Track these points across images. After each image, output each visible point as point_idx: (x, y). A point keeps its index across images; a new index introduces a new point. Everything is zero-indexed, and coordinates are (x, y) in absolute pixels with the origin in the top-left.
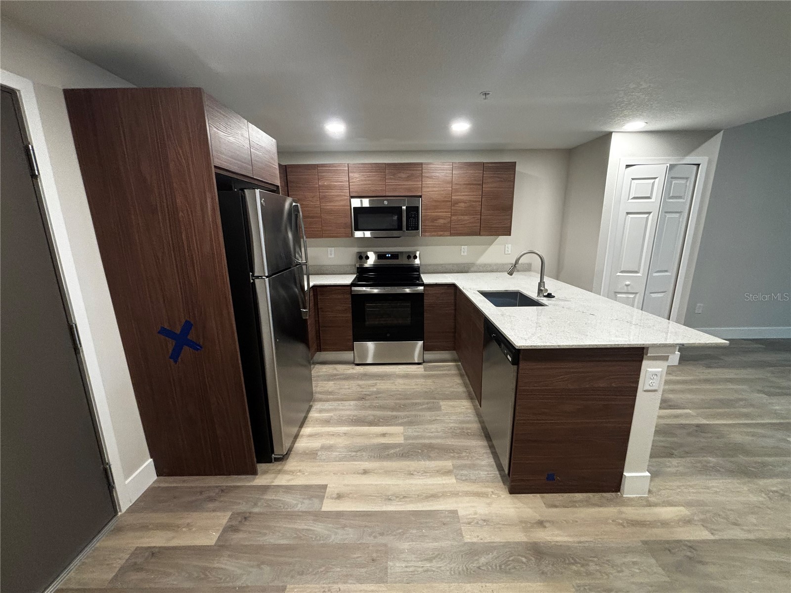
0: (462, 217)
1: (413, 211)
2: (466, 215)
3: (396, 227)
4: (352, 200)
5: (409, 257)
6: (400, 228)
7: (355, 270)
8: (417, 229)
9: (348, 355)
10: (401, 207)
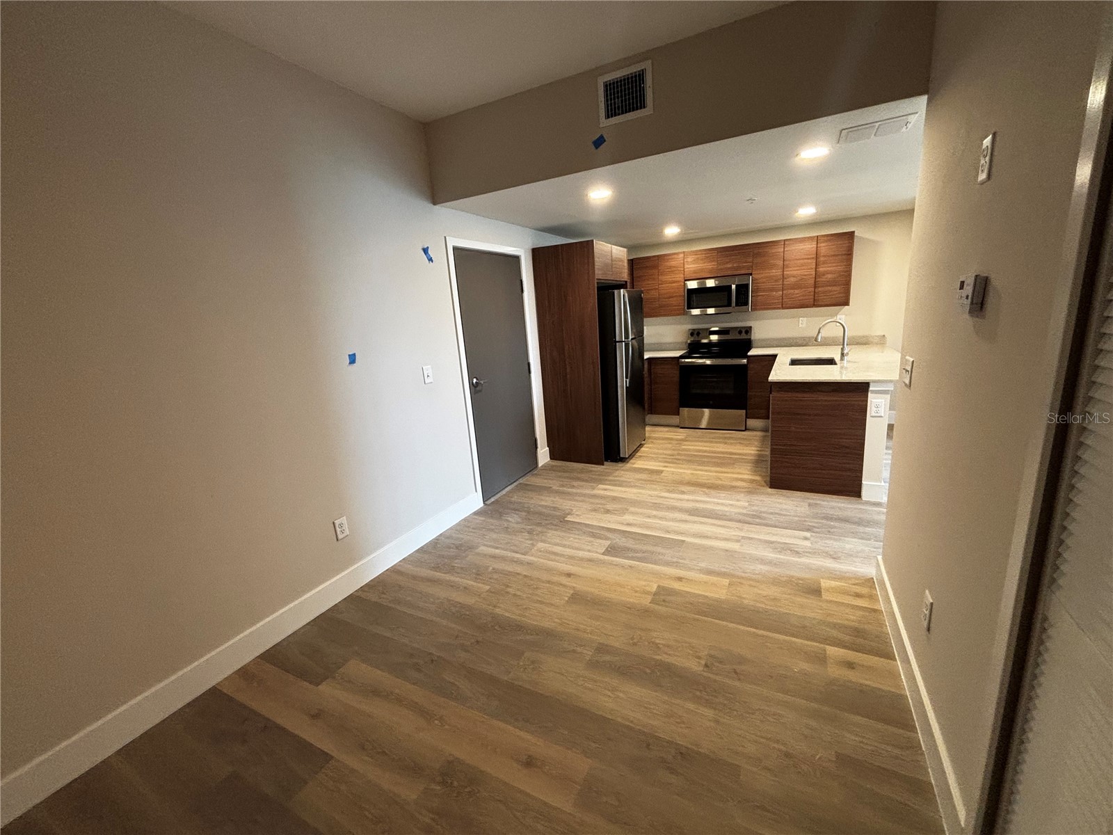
0: (792, 291)
1: (742, 289)
2: (796, 289)
3: (726, 304)
4: (688, 283)
5: (740, 332)
6: (729, 305)
7: (686, 346)
8: (746, 304)
9: (675, 419)
10: (731, 286)
